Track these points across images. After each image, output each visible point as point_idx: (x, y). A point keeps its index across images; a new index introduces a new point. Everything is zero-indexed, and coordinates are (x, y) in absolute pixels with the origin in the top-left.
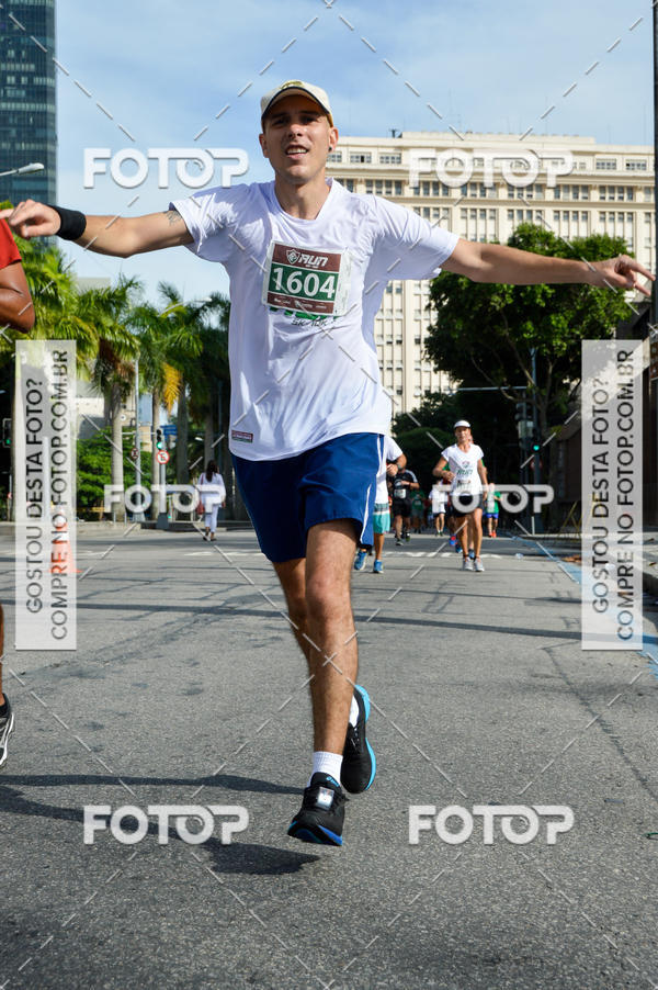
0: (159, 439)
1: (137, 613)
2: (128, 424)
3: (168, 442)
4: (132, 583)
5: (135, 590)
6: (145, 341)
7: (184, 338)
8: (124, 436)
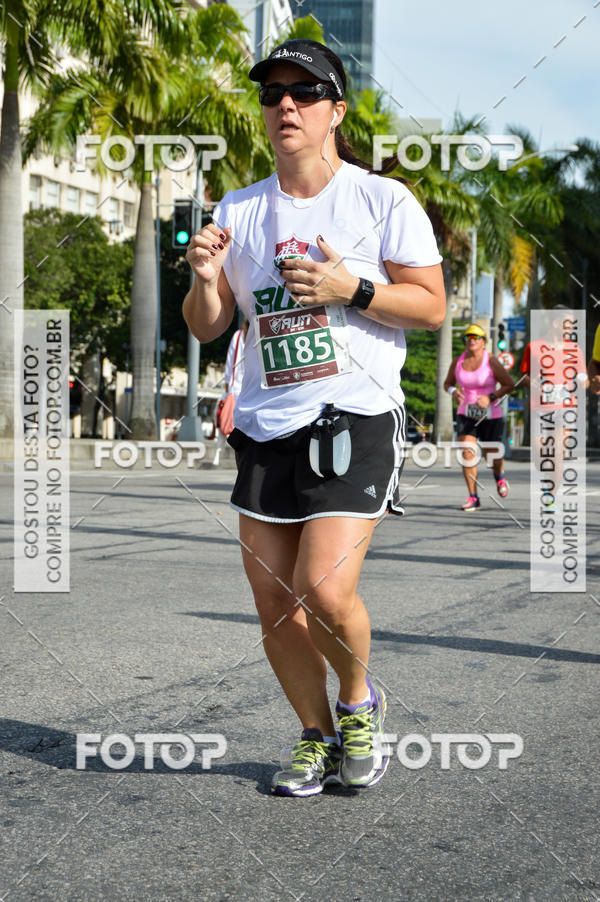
0: (502, 337)
1: (470, 569)
2: (460, 315)
3: (512, 343)
4: (462, 529)
5: (468, 539)
6: (487, 204)
7: (539, 201)
8: (454, 332)
